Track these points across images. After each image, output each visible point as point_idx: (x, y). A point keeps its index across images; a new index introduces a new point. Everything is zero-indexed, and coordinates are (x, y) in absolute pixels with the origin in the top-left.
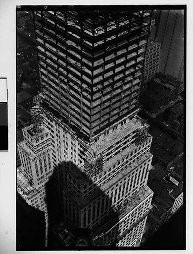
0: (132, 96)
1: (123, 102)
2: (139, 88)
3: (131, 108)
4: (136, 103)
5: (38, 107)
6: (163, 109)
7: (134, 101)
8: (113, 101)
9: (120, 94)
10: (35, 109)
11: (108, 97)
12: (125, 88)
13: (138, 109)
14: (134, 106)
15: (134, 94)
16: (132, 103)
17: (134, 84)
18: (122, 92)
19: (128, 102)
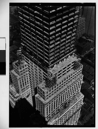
0: (72, 43)
1: (67, 46)
2: (75, 38)
3: (71, 49)
4: (74, 46)
5: (21, 51)
6: (87, 52)
7: (73, 45)
8: (61, 45)
9: (65, 41)
10: (19, 51)
11: (59, 42)
12: (68, 38)
13: (75, 50)
14: (73, 48)
15: (72, 41)
16: (71, 47)
17: (72, 35)
18: (66, 40)
19: (69, 46)
